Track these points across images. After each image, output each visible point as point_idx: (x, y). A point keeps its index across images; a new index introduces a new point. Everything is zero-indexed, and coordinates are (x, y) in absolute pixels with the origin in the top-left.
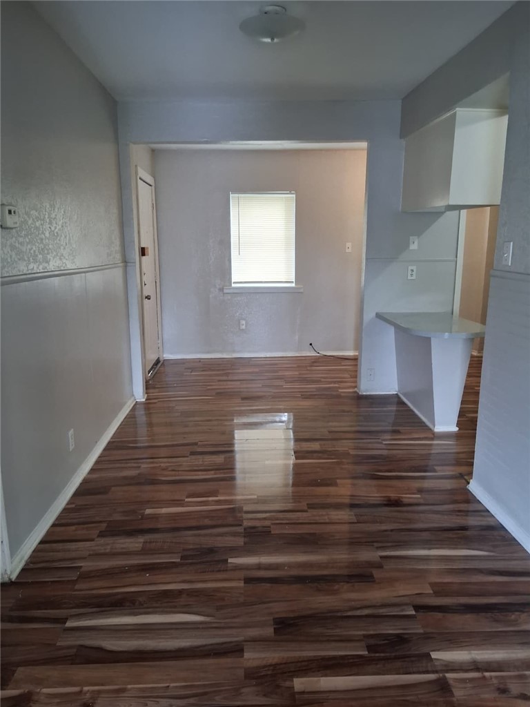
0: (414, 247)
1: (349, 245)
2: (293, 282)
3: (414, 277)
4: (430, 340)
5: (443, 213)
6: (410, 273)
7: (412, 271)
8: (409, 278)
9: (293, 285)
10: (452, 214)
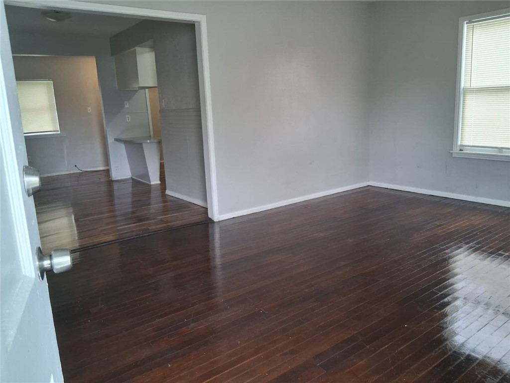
0: (127, 106)
1: (89, 108)
2: (58, 131)
3: (130, 121)
4: (142, 145)
5: (137, 91)
6: (127, 119)
7: (128, 117)
8: (128, 121)
9: (59, 132)
10: (142, 91)
